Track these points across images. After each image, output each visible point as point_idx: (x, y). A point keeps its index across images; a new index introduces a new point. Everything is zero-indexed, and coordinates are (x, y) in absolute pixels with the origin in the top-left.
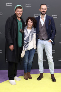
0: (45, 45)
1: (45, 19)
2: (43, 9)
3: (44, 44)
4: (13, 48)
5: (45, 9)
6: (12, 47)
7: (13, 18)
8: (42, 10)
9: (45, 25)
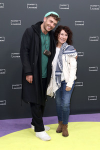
4: (32, 80)
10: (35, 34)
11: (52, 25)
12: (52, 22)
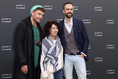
0: (76, 62)
1: (72, 24)
2: (68, 9)
3: (74, 61)
5: (71, 9)
6: (25, 68)
7: (27, 24)
8: (67, 11)
9: (73, 32)
10: (28, 27)
11: (41, 16)
12: (40, 14)
